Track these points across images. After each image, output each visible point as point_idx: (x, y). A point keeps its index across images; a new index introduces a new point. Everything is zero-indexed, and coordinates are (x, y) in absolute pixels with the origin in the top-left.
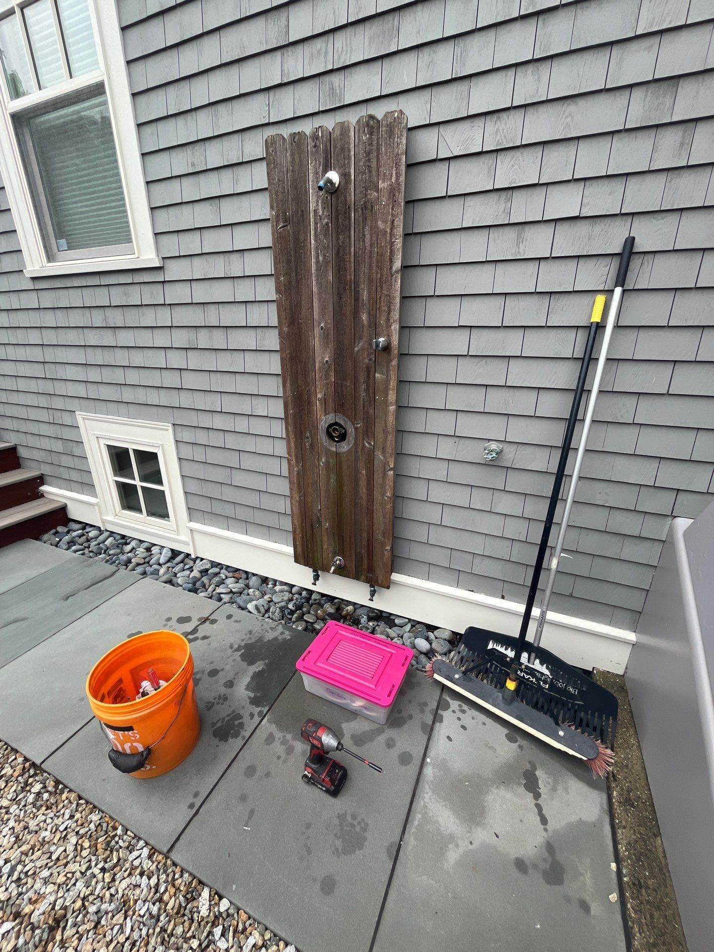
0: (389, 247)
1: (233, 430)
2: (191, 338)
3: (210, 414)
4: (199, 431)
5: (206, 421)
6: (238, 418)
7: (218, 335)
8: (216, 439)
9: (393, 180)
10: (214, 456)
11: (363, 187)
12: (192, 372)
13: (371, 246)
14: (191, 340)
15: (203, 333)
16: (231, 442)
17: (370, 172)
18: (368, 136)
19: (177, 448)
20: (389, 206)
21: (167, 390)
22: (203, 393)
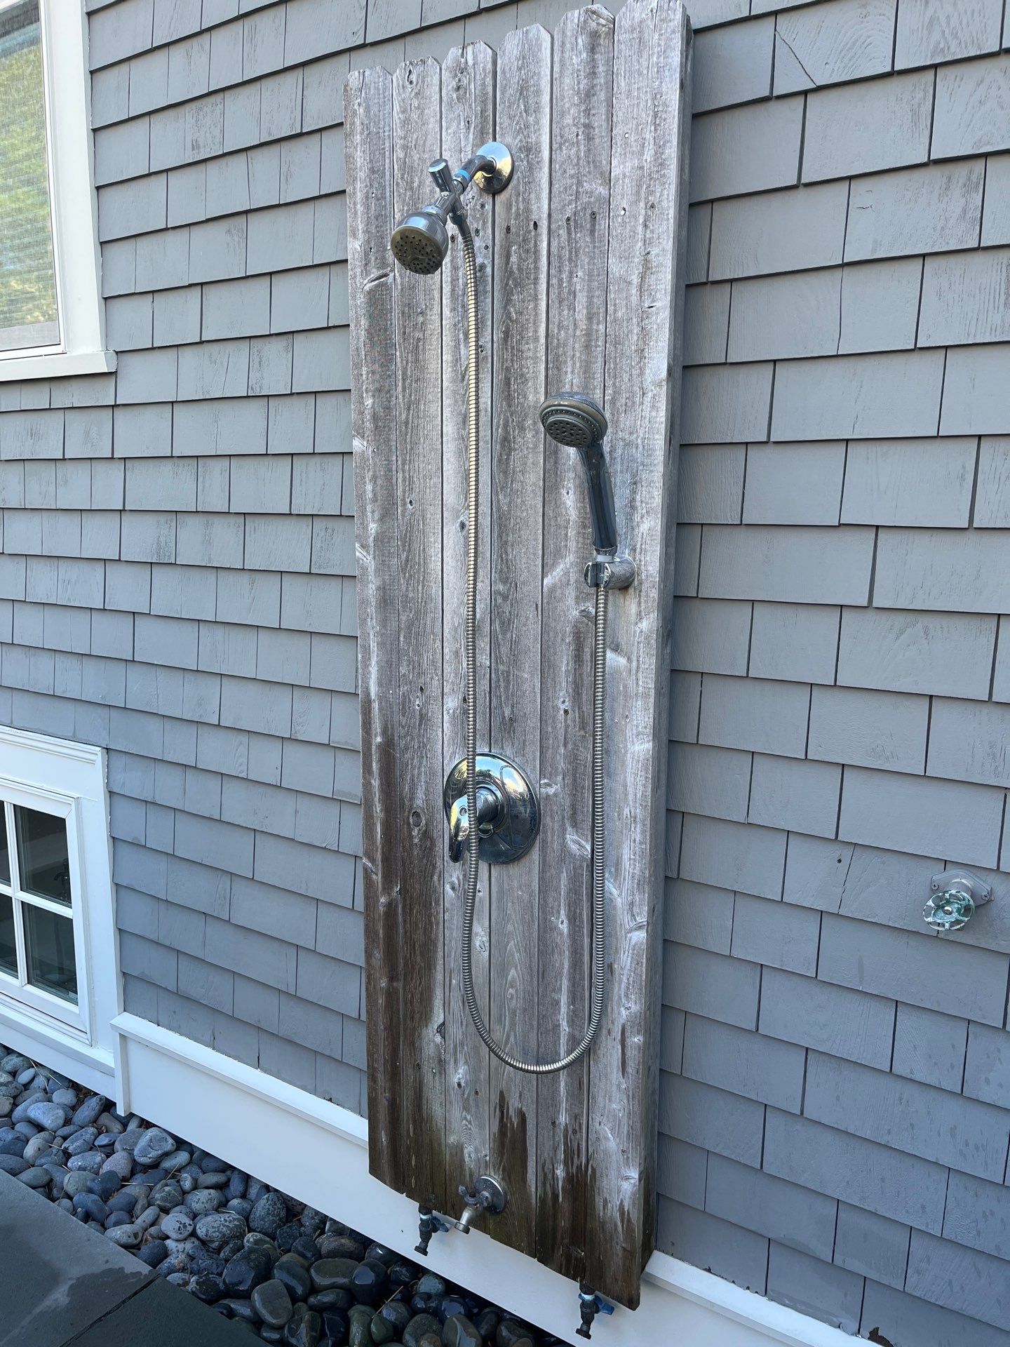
0: (635, 320)
1: (243, 775)
2: (162, 539)
3: (193, 729)
4: (162, 772)
5: (180, 746)
6: (258, 744)
7: (226, 533)
8: (202, 796)
9: (648, 155)
10: (193, 841)
11: (572, 177)
12: (159, 620)
13: (590, 318)
14: (163, 544)
15: (192, 527)
16: (238, 805)
17: (589, 139)
18: (584, 55)
19: (111, 811)
20: (636, 219)
21: (102, 663)
22: (180, 674)
